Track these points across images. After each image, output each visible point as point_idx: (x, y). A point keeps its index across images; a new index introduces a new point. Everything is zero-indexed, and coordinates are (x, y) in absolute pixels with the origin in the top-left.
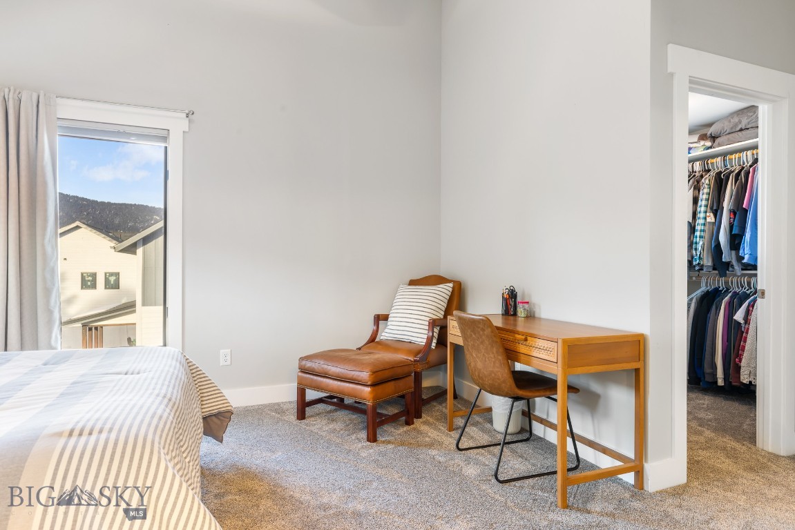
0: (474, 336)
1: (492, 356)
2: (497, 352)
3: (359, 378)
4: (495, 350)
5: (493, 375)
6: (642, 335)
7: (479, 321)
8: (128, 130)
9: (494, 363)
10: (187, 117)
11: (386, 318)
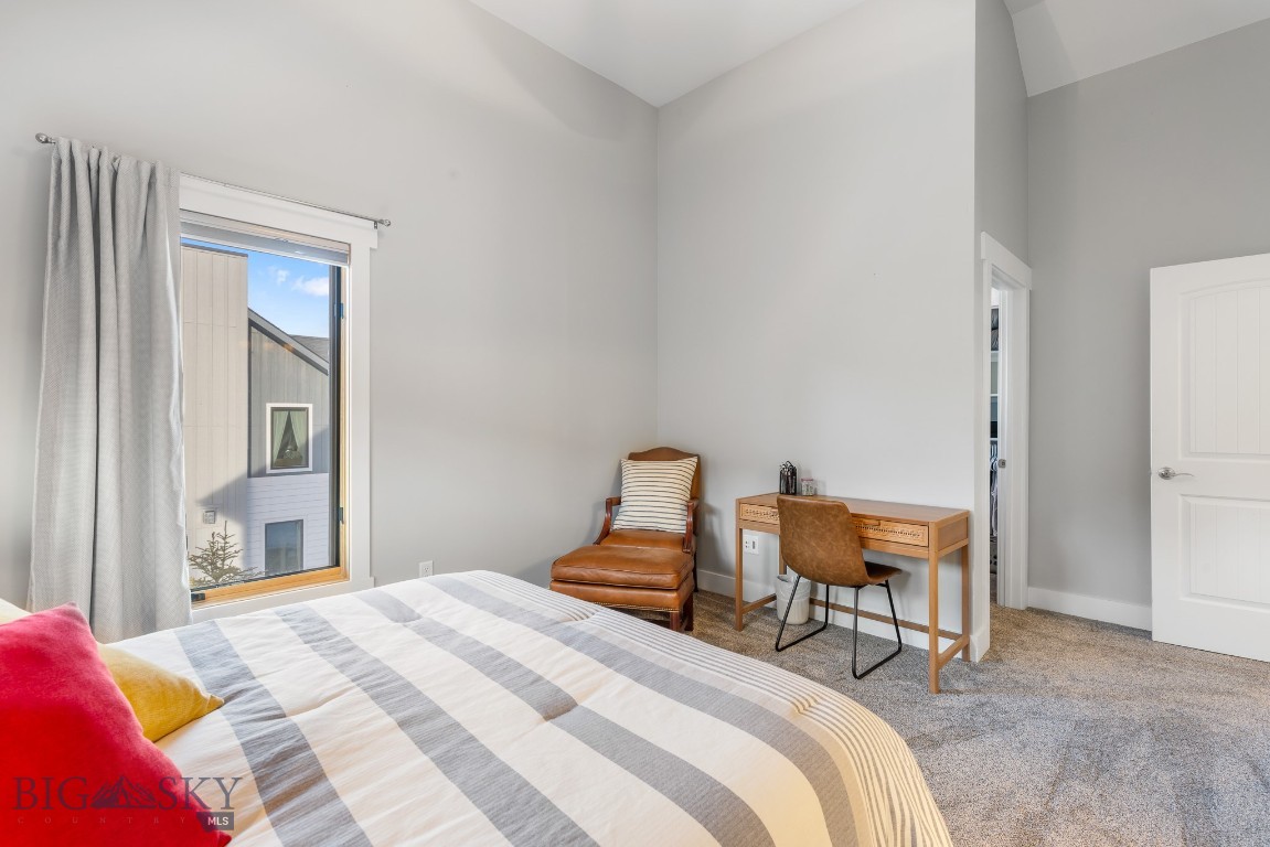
0: (817, 523)
1: (843, 544)
2: (850, 540)
3: (660, 583)
4: (847, 537)
5: (842, 564)
6: (968, 512)
7: (832, 508)
8: (292, 238)
9: (845, 551)
10: (376, 227)
11: (619, 502)
